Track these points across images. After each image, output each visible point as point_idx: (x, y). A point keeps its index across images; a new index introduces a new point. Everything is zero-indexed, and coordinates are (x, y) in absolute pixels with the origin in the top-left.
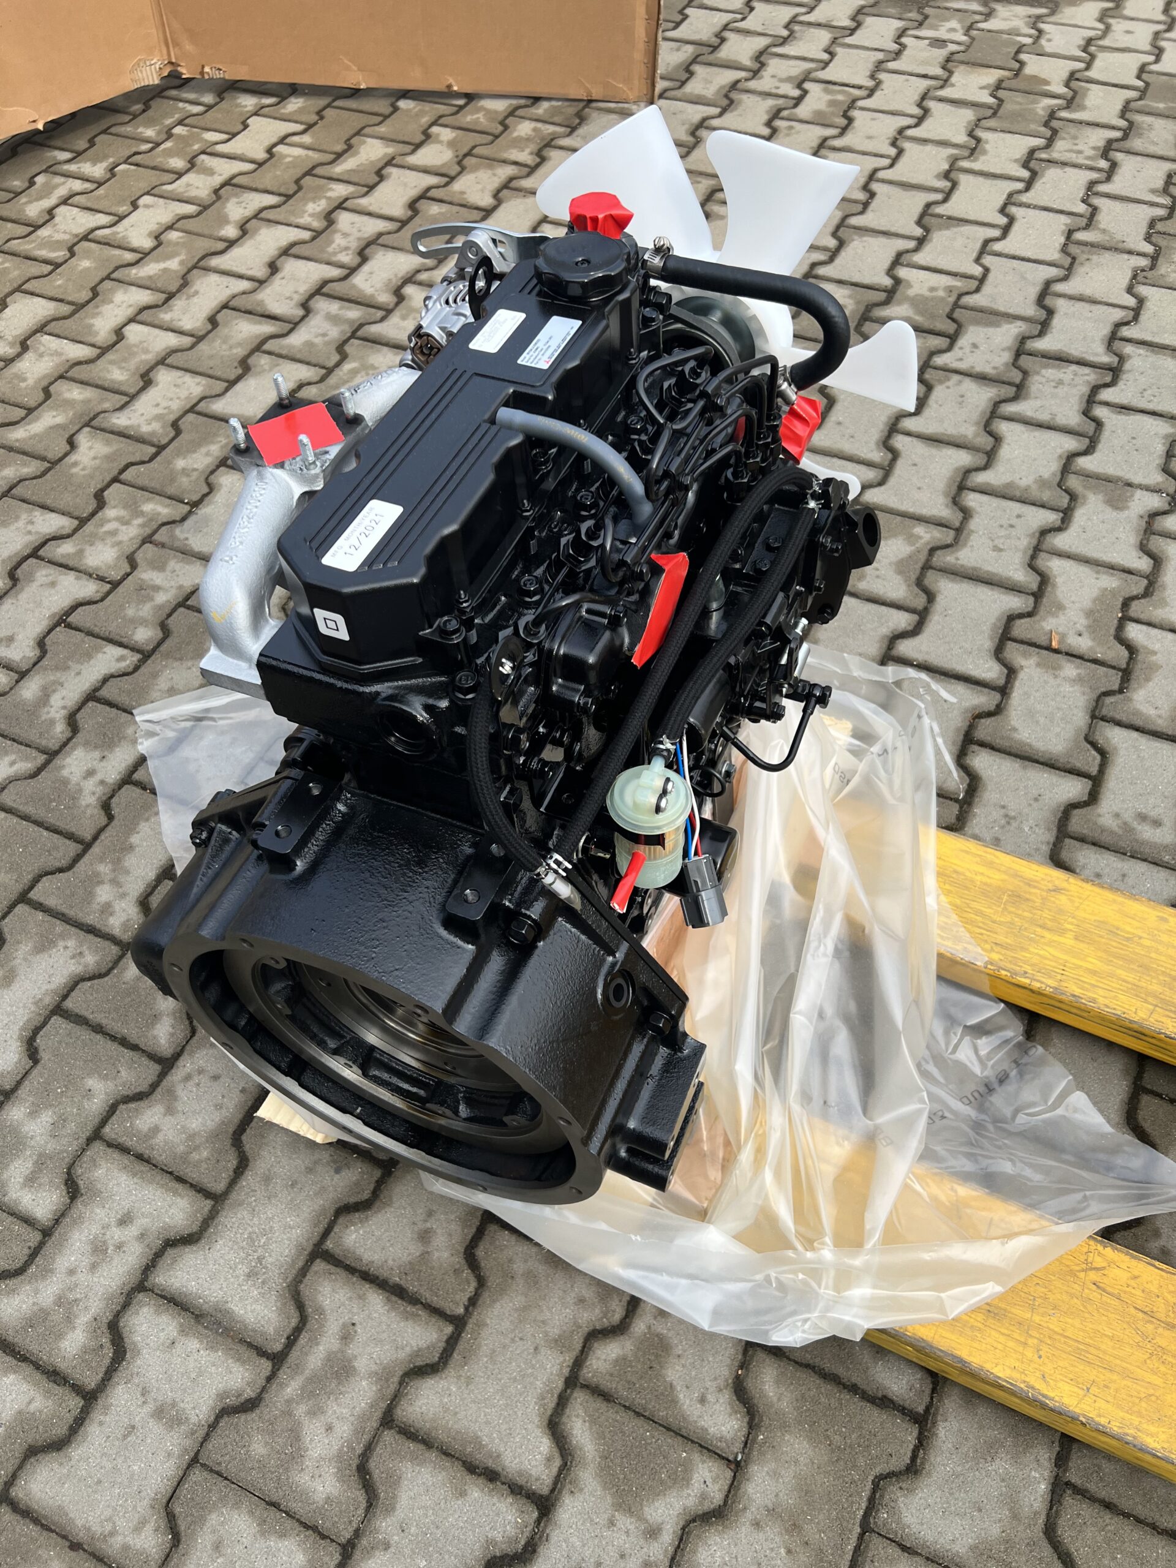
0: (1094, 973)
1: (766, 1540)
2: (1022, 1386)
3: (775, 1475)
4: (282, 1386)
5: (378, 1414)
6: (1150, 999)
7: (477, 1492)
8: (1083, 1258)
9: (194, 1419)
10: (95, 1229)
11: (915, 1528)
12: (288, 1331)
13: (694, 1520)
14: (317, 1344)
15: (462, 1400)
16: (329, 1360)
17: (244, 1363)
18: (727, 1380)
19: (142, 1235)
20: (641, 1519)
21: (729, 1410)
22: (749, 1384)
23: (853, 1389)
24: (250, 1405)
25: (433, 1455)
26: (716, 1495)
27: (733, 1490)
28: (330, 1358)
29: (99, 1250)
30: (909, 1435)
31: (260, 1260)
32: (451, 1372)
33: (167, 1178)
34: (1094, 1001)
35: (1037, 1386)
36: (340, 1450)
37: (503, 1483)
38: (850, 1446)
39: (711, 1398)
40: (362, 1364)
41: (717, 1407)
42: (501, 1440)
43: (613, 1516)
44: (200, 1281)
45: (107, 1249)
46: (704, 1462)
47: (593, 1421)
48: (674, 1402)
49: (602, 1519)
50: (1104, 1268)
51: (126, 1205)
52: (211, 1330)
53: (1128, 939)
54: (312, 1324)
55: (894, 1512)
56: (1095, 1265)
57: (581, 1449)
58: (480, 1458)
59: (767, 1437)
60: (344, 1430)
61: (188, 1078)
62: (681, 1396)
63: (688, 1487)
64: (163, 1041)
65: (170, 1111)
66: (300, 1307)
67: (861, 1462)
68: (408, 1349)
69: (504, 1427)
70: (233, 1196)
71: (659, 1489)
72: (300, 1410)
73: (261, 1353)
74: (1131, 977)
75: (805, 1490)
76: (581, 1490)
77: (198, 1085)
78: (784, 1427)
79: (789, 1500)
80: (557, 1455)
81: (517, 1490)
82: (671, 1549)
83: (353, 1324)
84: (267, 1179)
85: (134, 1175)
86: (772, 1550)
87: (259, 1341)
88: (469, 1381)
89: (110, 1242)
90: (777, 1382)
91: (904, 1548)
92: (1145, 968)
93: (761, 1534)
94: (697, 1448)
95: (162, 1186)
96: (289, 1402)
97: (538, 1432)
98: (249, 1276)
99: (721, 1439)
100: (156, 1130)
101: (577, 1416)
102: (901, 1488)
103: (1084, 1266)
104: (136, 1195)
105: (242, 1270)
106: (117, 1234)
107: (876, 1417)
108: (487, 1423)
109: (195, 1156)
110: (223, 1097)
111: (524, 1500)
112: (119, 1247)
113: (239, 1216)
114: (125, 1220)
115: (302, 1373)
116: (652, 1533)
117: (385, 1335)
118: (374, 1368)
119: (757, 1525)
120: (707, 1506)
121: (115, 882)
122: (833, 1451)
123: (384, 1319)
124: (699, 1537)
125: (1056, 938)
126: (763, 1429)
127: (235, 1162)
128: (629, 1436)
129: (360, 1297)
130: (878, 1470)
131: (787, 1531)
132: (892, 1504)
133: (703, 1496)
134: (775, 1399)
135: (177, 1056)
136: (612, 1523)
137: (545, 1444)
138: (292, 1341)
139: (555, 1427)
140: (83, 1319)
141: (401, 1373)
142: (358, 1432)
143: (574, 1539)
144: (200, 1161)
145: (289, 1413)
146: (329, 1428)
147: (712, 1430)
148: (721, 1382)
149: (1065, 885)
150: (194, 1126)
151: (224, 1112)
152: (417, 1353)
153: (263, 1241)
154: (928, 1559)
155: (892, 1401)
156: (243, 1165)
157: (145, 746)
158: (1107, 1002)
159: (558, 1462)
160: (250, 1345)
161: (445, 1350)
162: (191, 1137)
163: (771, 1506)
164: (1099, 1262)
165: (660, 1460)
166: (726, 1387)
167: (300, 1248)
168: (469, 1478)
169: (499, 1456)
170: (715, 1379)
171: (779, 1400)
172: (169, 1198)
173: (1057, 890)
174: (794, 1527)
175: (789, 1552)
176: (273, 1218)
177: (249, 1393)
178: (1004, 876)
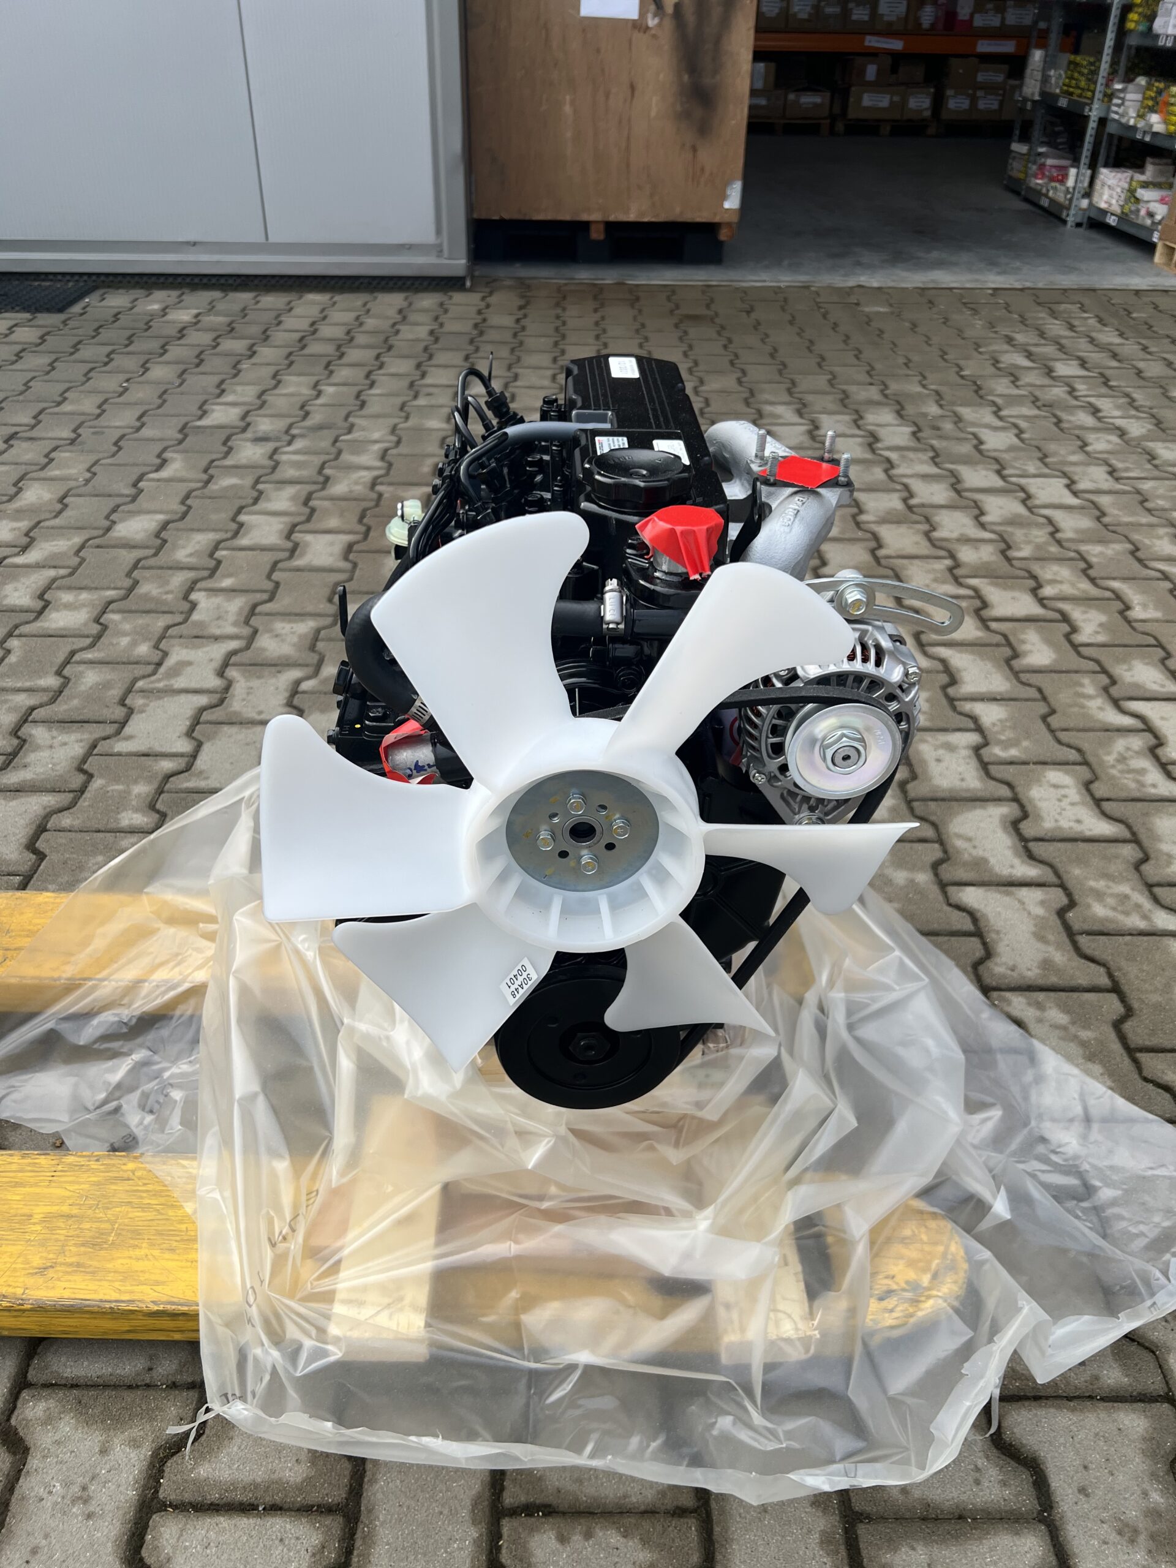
178: (110, 1266)
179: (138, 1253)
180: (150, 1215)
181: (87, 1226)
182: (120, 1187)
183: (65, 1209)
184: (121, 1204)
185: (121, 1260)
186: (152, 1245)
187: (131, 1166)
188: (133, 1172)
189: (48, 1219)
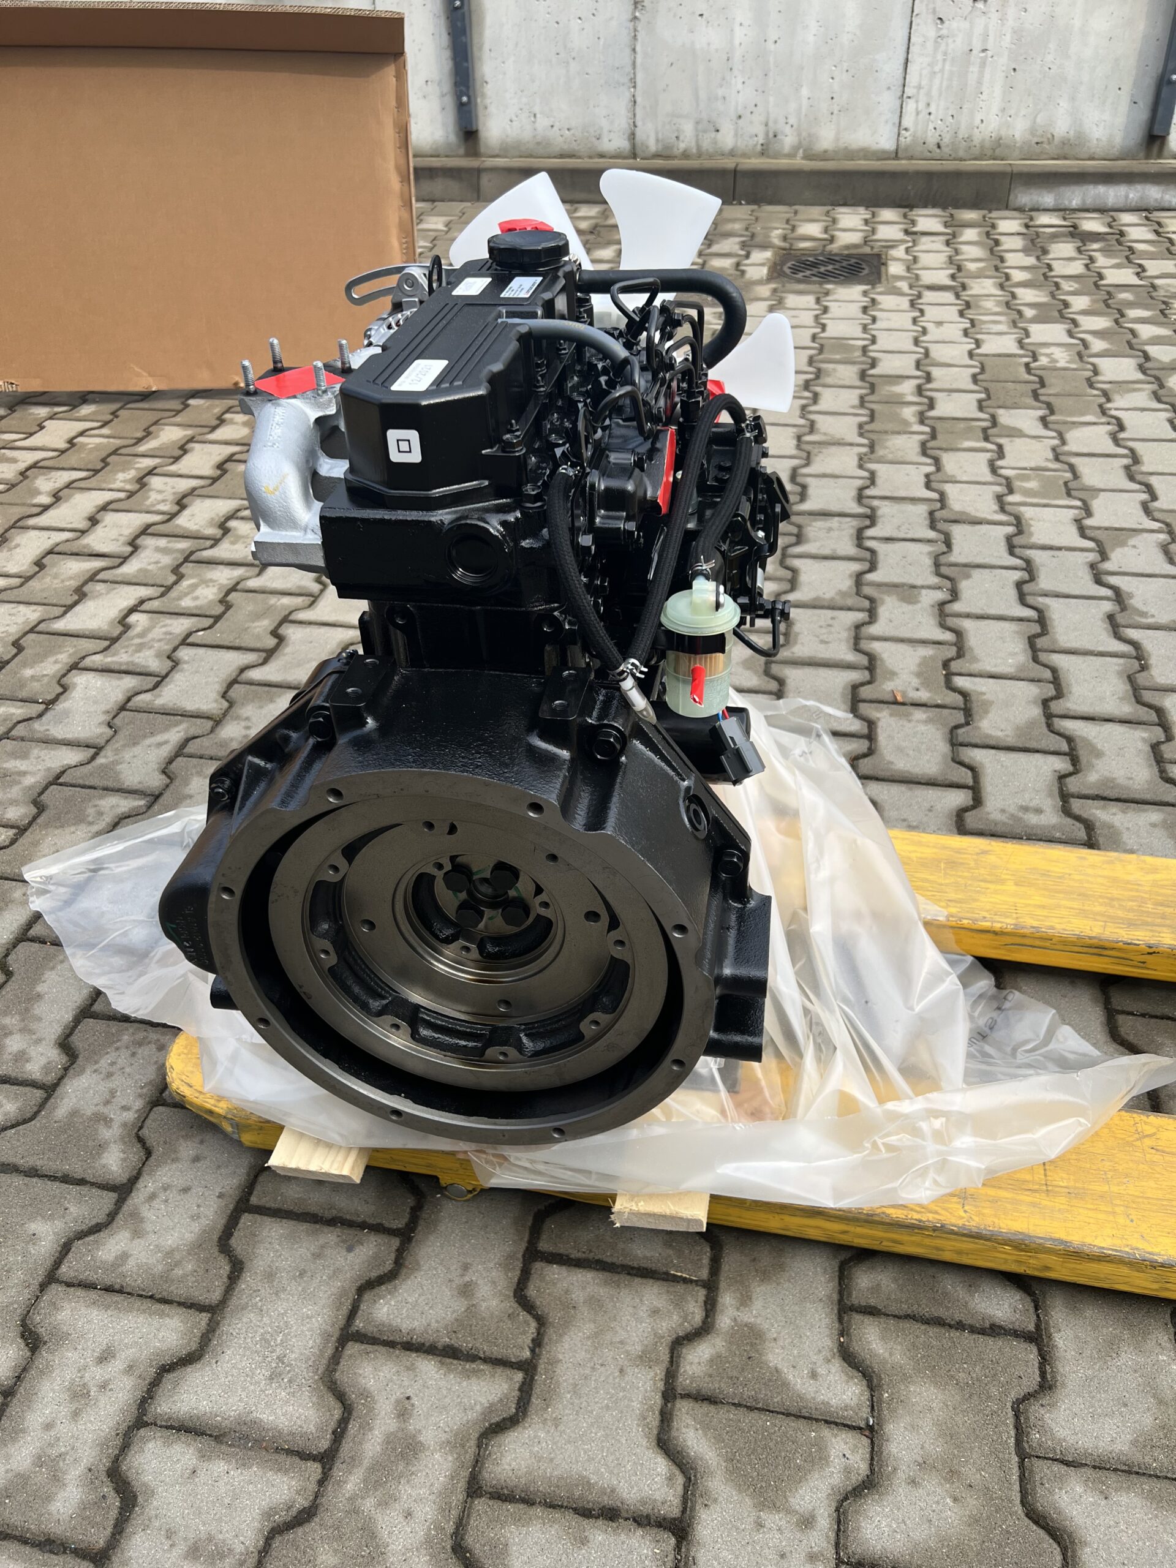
0: (1043, 907)
1: (928, 1495)
2: (1127, 1249)
3: (913, 1427)
4: (340, 1483)
5: (462, 1485)
6: (1098, 918)
7: (599, 1535)
8: (1133, 1130)
9: (239, 1548)
10: (69, 1374)
11: (1071, 1440)
12: (333, 1425)
13: (846, 1498)
14: (371, 1430)
15: (555, 1443)
16: (388, 1443)
17: (286, 1472)
18: (831, 1350)
19: (130, 1367)
20: (789, 1511)
21: (844, 1378)
22: (856, 1347)
23: (960, 1326)
24: (305, 1516)
25: (539, 1511)
26: (860, 1465)
27: (875, 1456)
28: (390, 1440)
29: (80, 1395)
30: (1031, 1354)
31: (280, 1359)
32: (533, 1418)
33: (148, 1303)
34: (1052, 928)
35: (1140, 1246)
36: (428, 1534)
37: (626, 1519)
38: (978, 1380)
39: (822, 1371)
40: (430, 1436)
41: (831, 1377)
42: (611, 1473)
43: (759, 1517)
44: (213, 1398)
45: (89, 1392)
46: (836, 1436)
47: (706, 1427)
48: (785, 1384)
49: (748, 1524)
50: (1155, 1134)
51: (103, 1341)
52: (239, 1446)
53: (1060, 878)
54: (360, 1409)
55: (1044, 1430)
56: (1146, 1133)
57: (701, 1459)
58: (593, 1498)
59: (892, 1393)
60: (426, 1512)
61: (152, 1197)
62: (791, 1377)
63: (828, 1464)
64: (114, 1168)
65: (138, 1234)
66: (341, 1396)
67: (994, 1391)
68: (478, 1407)
69: (611, 1458)
70: (234, 1302)
71: (798, 1476)
72: (368, 1504)
73: (304, 1456)
74: (1075, 905)
75: (948, 1434)
76: (716, 1500)
77: (166, 1201)
78: (906, 1378)
79: (937, 1448)
80: (677, 1472)
81: (643, 1520)
82: (832, 1535)
83: (408, 1398)
84: (270, 1276)
85: (107, 1308)
86: (938, 1503)
87: (300, 1444)
88: (557, 1421)
89: (91, 1384)
90: (883, 1338)
91: (1067, 1464)
92: (1084, 896)
93: (920, 1491)
94: (822, 1423)
95: (144, 1311)
96: (352, 1499)
97: (650, 1454)
98: (271, 1378)
99: (846, 1408)
100: (124, 1257)
101: (687, 1426)
102: (1042, 1405)
103: (1137, 1136)
104: (113, 1328)
105: (262, 1374)
106: (98, 1373)
107: (992, 1346)
108: (590, 1460)
109: (178, 1272)
110: (198, 1206)
111: (656, 1530)
112: (104, 1386)
113: (244, 1320)
114: (105, 1357)
115: (361, 1464)
116: (807, 1522)
117: (448, 1400)
118: (444, 1437)
119: (913, 1482)
120: (855, 1479)
121: (25, 1030)
122: (962, 1389)
123: (442, 1383)
124: (857, 1512)
125: (999, 887)
126: (885, 1387)
127: (228, 1268)
128: (749, 1432)
129: (408, 1369)
130: (1013, 1395)
131: (945, 1479)
132: (1040, 1423)
133: (847, 1471)
134: (887, 1355)
135: (134, 1180)
136: (759, 1525)
137: (661, 1465)
138: (339, 1435)
139: (665, 1443)
140: (74, 1474)
141: (477, 1435)
142: (445, 1509)
143: (725, 1553)
144: (185, 1276)
145: (356, 1511)
146: (408, 1515)
147: (833, 1402)
148: (826, 1353)
149: (989, 848)
150: (170, 1242)
151: (204, 1222)
152: (491, 1409)
153: (279, 1339)
154: (1095, 1467)
155: (1000, 1327)
156: (237, 1268)
157: (37, 904)
158: (1063, 926)
159: (680, 1480)
160: (290, 1452)
161: (520, 1399)
162: (170, 1253)
163: (920, 1460)
164: (1149, 1130)
165: (790, 1446)
166: (833, 1357)
167: (326, 1336)
168: (586, 1523)
169: (613, 1491)
170: (820, 1351)
171: (891, 1354)
172: (156, 1321)
173: (985, 852)
174: (952, 1474)
175: (955, 1500)
176: (286, 1312)
177: (302, 1502)
178: (935, 850)
179: (919, 855)
180: (918, 875)
181: (966, 874)
182: (952, 896)
183: (992, 886)
184: (947, 885)
185: (928, 852)
186: (909, 858)
187: (953, 910)
188: (948, 906)
189: (1002, 882)
